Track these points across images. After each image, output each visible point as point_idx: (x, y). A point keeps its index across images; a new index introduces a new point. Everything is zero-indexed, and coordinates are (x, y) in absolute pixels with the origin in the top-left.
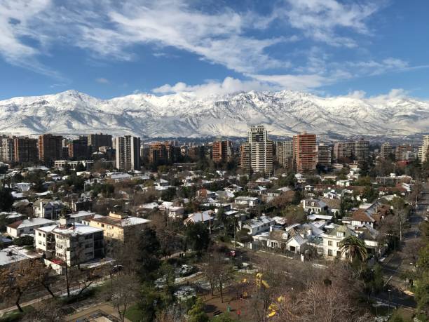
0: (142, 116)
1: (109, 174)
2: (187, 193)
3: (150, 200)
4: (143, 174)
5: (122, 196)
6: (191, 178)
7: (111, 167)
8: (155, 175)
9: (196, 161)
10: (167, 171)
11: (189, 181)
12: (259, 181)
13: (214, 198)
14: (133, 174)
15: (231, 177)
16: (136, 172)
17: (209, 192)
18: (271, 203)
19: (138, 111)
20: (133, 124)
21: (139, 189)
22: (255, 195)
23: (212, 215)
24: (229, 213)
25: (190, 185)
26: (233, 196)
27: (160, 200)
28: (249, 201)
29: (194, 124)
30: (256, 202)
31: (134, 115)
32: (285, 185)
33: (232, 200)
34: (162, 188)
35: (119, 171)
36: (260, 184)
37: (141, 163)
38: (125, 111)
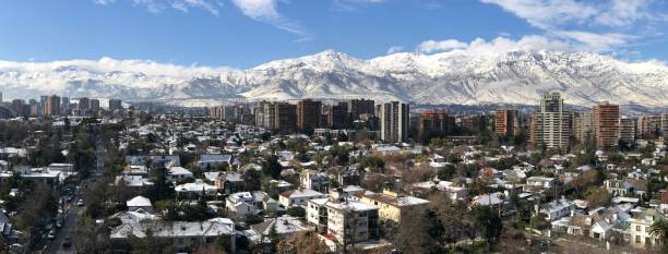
0: (409, 78)
1: (374, 146)
2: (470, 171)
3: (425, 179)
4: (412, 147)
5: (392, 172)
6: (471, 154)
7: (375, 138)
8: (428, 149)
9: (475, 133)
10: (440, 145)
11: (470, 158)
12: (554, 158)
13: (501, 178)
14: (401, 147)
15: (520, 154)
16: (404, 144)
17: (495, 171)
18: (569, 184)
19: (403, 73)
20: (397, 88)
21: (411, 164)
22: (551, 175)
23: (502, 197)
24: (522, 196)
25: (471, 162)
26: (524, 176)
27: (436, 179)
28: (543, 182)
29: (470, 89)
30: (551, 183)
31: (399, 77)
32: (585, 164)
33: (524, 181)
34: (437, 165)
35: (385, 142)
36: (556, 162)
37: (411, 135)
38: (389, 73)
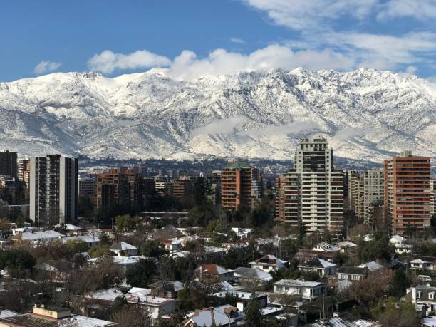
0: (77, 114)
1: (16, 231)
2: (181, 270)
3: (105, 285)
4: (84, 231)
5: (48, 275)
6: (181, 241)
7: (19, 218)
8: (110, 234)
9: (189, 207)
10: (131, 226)
11: (179, 248)
12: (319, 248)
13: (232, 282)
14: (64, 231)
15: (261, 241)
16: (70, 227)
17: (221, 270)
18: (346, 292)
19: (68, 106)
20: (58, 131)
21: (82, 261)
22: (314, 278)
23: (233, 314)
24: (267, 311)
25: (181, 255)
26: (269, 278)
27: (124, 285)
28: (301, 289)
29: (180, 133)
30: (314, 290)
31: (59, 112)
32: (373, 259)
33: (268, 286)
34: (126, 260)
35: (37, 225)
36: (321, 255)
37: (81, 212)
38: (42, 105)
